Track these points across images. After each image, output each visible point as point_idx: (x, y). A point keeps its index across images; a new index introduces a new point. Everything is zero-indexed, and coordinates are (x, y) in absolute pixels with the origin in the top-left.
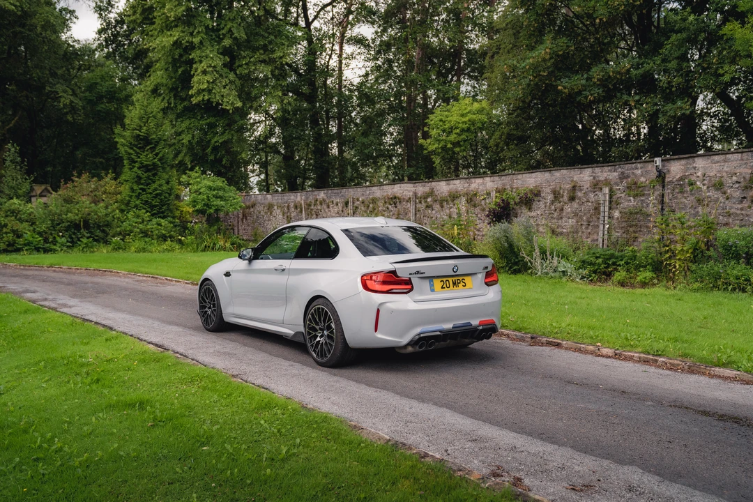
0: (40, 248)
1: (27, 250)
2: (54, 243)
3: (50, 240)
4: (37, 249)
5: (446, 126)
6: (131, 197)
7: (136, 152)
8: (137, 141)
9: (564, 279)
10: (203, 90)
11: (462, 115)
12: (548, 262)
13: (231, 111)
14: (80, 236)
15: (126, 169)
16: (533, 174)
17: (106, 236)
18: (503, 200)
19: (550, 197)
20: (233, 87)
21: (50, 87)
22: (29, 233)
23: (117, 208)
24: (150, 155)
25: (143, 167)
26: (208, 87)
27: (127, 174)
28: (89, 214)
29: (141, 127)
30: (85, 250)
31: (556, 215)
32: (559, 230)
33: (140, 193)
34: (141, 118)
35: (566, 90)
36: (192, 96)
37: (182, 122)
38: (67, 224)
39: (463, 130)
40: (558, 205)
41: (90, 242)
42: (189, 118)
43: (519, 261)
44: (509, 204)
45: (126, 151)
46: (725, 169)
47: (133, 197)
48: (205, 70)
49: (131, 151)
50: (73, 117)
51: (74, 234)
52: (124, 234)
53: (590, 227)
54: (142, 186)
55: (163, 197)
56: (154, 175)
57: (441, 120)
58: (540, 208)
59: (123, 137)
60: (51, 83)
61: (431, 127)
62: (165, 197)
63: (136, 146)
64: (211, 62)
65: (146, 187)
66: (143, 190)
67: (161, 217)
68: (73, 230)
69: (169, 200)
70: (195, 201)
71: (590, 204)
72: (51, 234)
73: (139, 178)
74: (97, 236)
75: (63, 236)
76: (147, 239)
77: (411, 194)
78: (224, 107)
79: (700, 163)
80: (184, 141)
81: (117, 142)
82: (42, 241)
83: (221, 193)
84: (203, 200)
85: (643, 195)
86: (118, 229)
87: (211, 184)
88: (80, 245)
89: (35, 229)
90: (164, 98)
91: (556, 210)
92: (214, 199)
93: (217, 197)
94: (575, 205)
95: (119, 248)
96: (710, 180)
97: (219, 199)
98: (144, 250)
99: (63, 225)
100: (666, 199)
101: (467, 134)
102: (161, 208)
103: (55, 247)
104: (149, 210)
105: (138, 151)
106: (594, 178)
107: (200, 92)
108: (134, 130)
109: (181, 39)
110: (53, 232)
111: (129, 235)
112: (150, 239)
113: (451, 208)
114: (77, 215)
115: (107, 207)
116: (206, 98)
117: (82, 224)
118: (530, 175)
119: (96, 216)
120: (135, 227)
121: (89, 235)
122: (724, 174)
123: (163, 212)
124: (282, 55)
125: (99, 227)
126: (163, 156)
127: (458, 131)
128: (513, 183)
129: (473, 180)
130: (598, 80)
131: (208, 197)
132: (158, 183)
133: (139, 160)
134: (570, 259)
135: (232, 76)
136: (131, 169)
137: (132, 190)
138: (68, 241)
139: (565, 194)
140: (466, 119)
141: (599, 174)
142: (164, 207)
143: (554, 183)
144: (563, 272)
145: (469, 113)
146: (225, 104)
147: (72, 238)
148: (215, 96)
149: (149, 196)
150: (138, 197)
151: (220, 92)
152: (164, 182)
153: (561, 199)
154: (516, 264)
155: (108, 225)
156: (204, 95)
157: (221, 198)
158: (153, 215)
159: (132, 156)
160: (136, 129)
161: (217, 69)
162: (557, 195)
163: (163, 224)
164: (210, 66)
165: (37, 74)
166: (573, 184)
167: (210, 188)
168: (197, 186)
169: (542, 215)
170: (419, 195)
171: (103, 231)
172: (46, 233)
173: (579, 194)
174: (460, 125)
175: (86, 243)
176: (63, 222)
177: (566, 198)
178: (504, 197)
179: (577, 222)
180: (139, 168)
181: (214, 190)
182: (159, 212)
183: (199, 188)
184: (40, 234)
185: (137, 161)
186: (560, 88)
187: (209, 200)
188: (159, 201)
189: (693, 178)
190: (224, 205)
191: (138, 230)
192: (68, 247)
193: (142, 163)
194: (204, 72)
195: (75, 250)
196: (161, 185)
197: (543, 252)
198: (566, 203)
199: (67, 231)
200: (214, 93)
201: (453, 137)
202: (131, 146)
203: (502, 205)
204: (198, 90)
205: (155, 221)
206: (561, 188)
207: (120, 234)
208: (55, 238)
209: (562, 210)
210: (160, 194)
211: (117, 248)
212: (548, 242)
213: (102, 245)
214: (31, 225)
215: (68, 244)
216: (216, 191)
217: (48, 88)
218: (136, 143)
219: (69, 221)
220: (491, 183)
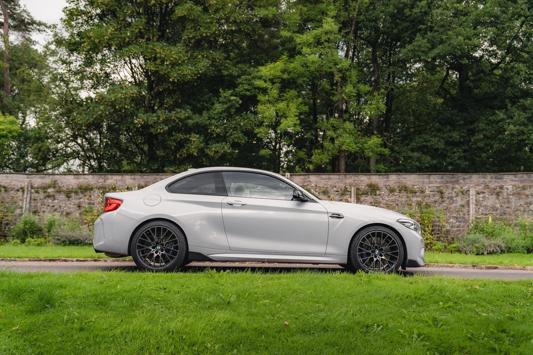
46: (329, 183)
77: (26, 184)
79: (313, 179)
96: (320, 189)
113: (81, 198)
122: (329, 186)
129: (110, 177)
170: (36, 186)
220: (131, 180)
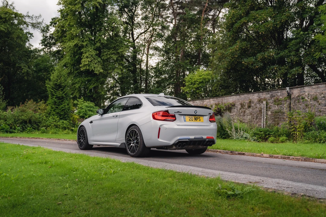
0: (8, 131)
1: (2, 132)
2: (15, 129)
3: (13, 128)
4: (7, 132)
5: (193, 81)
6: (51, 111)
7: (55, 91)
8: (56, 86)
9: (246, 140)
10: (86, 65)
11: (200, 76)
12: (239, 133)
13: (98, 74)
14: (27, 126)
15: (50, 99)
16: (232, 97)
17: (39, 127)
18: (218, 108)
19: (239, 107)
20: (100, 64)
21: (18, 64)
22: (3, 124)
23: (45, 115)
24: (61, 92)
25: (58, 97)
26: (88, 63)
27: (50, 101)
28: (31, 117)
29: (57, 80)
30: (28, 132)
31: (242, 114)
32: (244, 121)
33: (55, 109)
34: (58, 76)
35: (246, 64)
36: (81, 67)
37: (76, 79)
38: (21, 121)
39: (200, 83)
40: (243, 110)
41: (31, 129)
42: (79, 77)
43: (225, 133)
44: (221, 110)
45: (50, 90)
46: (318, 91)
47: (52, 111)
48: (87, 56)
49: (52, 91)
50: (27, 77)
51: (24, 125)
52: (47, 127)
53: (258, 119)
54: (56, 106)
55: (65, 111)
56: (62, 101)
57: (190, 78)
58: (235, 111)
59: (49, 84)
60: (19, 63)
61: (186, 82)
62: (67, 111)
63: (55, 88)
64: (90, 53)
65: (58, 106)
66: (57, 108)
67: (64, 120)
68: (24, 124)
69: (68, 112)
70: (80, 112)
71: (257, 109)
72: (14, 125)
73: (55, 102)
74: (34, 127)
75: (19, 126)
76: (57, 129)
78: (95, 72)
79: (307, 89)
80: (77, 87)
81: (46, 87)
82: (9, 128)
83: (92, 109)
84: (83, 112)
85: (281, 104)
86: (44, 124)
87: (88, 105)
88: (26, 130)
89: (6, 123)
90: (69, 68)
91: (242, 112)
92: (88, 111)
93: (90, 110)
94: (251, 109)
95: (44, 132)
96: (311, 97)
97: (91, 112)
98: (55, 133)
99: (19, 121)
100: (292, 106)
101: (202, 84)
102: (64, 116)
103: (15, 131)
104: (59, 116)
105: (56, 90)
106: (259, 97)
107: (85, 66)
108: (54, 81)
109: (78, 43)
110: (15, 124)
111: (49, 127)
112: (59, 129)
114: (26, 117)
115: (40, 115)
116: (88, 68)
117: (28, 121)
118: (230, 97)
119: (35, 118)
120: (52, 123)
121: (31, 126)
122: (318, 94)
123: (65, 118)
124: (122, 51)
125: (36, 123)
126: (67, 93)
127: (198, 83)
128: (223, 101)
129: (205, 100)
130: (260, 59)
131: (86, 110)
132: (63, 104)
133: (56, 94)
134: (249, 132)
135: (99, 59)
136: (52, 98)
137: (52, 108)
138: (21, 129)
139: (246, 105)
140: (201, 78)
141: (261, 96)
142: (66, 116)
143: (241, 100)
144: (246, 137)
145: (203, 75)
146: (95, 71)
147: (23, 127)
148: (91, 67)
149: (59, 110)
150: (54, 111)
151: (94, 66)
152: (66, 104)
153: (244, 107)
154: (224, 135)
155: (40, 122)
156: (87, 67)
157: (92, 111)
158: (60, 119)
159: (53, 93)
160: (55, 81)
161: (93, 56)
162: (242, 105)
163: (65, 122)
164: (90, 55)
165: (13, 59)
166: (249, 101)
167: (87, 107)
168: (81, 105)
169: (236, 114)
171: (38, 125)
172: (11, 125)
173: (253, 105)
174: (199, 80)
175: (29, 130)
176: (20, 120)
177: (246, 107)
178: (219, 107)
179: (252, 117)
180: (55, 98)
181: (89, 107)
182: (63, 118)
183: (82, 106)
184: (9, 125)
185: (55, 95)
186: (243, 62)
187: (86, 112)
188: (64, 113)
189: (304, 96)
190: (93, 114)
191: (53, 125)
192: (21, 131)
193: (57, 96)
194: (87, 57)
195: (24, 132)
196: (65, 106)
197: (236, 129)
198: (246, 109)
199: (21, 124)
200: (91, 66)
201: (196, 86)
202: (53, 88)
203: (218, 110)
204: (84, 65)
205: (61, 121)
206: (244, 102)
207: (45, 126)
208: (15, 127)
209: (245, 112)
210: (64, 110)
211: (43, 132)
212: (239, 125)
213: (36, 131)
214: (5, 121)
215: (21, 130)
216: (90, 108)
217: (17, 65)
218: (55, 87)
219: (22, 120)
220: (213, 101)
